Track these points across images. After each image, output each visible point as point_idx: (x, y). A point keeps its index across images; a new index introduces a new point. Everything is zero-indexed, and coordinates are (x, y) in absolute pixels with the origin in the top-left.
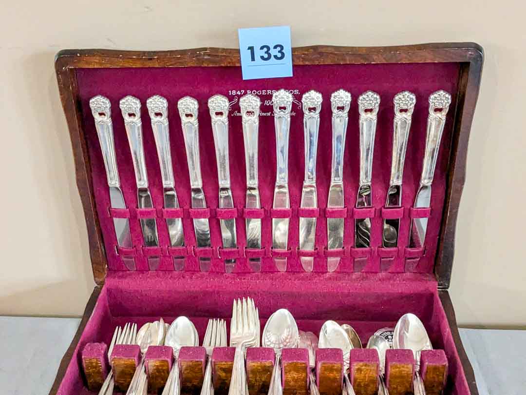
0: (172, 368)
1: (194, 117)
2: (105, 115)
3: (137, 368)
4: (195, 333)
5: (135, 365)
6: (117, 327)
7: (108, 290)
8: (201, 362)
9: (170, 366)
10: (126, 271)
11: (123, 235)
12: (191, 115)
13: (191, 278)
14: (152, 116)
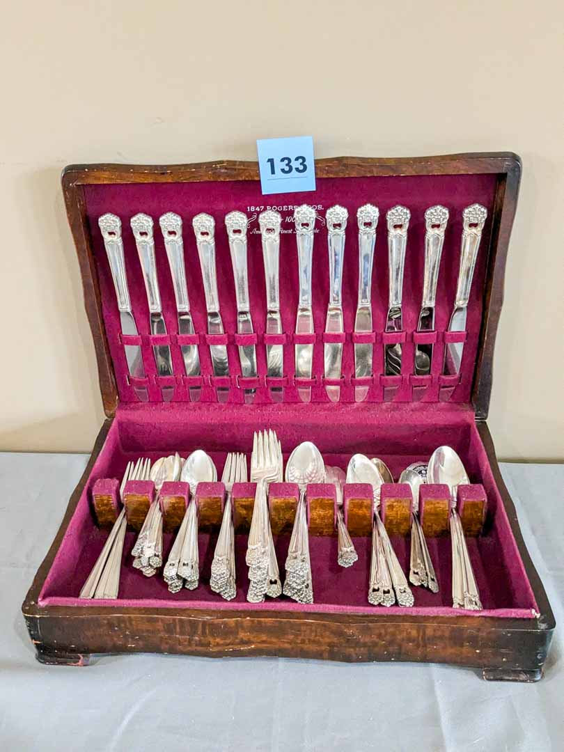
0: (188, 505)
1: (210, 235)
2: (114, 234)
3: (152, 505)
4: (212, 468)
5: (149, 502)
6: (129, 463)
7: (120, 424)
8: (220, 498)
9: (187, 504)
10: (138, 402)
11: (134, 364)
12: (207, 234)
13: (208, 410)
14: (165, 235)
